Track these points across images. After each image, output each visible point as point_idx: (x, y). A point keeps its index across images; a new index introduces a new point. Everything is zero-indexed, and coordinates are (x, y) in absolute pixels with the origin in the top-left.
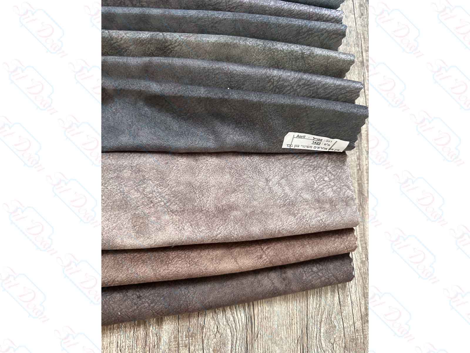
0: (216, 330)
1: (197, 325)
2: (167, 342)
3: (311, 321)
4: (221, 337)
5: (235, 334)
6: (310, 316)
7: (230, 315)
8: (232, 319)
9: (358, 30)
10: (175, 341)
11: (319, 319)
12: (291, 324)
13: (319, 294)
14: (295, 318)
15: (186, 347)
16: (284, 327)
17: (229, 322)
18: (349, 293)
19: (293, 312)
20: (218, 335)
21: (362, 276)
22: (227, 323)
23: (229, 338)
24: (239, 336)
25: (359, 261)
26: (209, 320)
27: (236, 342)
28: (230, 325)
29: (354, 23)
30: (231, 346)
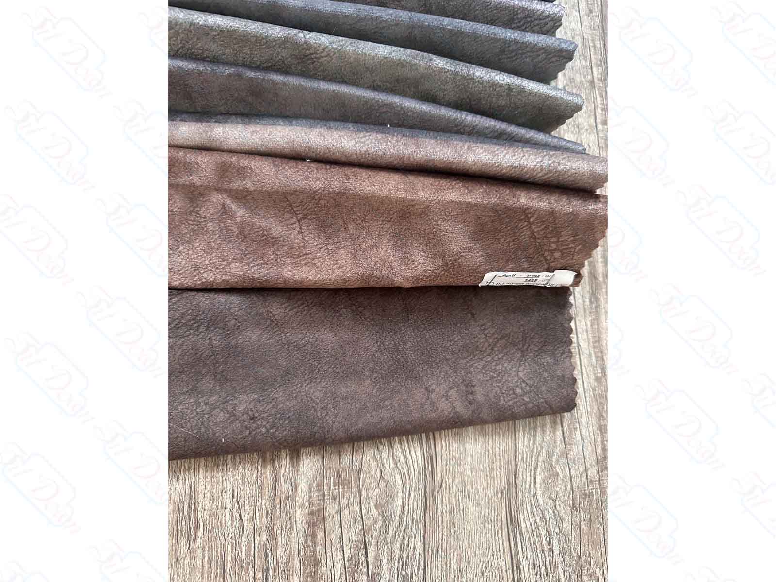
0: (379, 476)
1: (351, 467)
2: (307, 491)
3: (521, 465)
4: (386, 485)
5: (408, 481)
6: (520, 458)
7: (400, 454)
8: (402, 459)
9: (584, 35)
10: (319, 491)
11: (533, 463)
12: (492, 470)
13: (532, 425)
14: (498, 460)
15: (335, 499)
16: (481, 473)
17: (398, 464)
18: (577, 425)
19: (494, 451)
20: (383, 484)
21: (596, 400)
22: (395, 466)
23: (399, 487)
24: (414, 485)
25: (592, 377)
26: (369, 460)
27: (410, 494)
28: (400, 468)
29: (579, 25)
30: (401, 500)
